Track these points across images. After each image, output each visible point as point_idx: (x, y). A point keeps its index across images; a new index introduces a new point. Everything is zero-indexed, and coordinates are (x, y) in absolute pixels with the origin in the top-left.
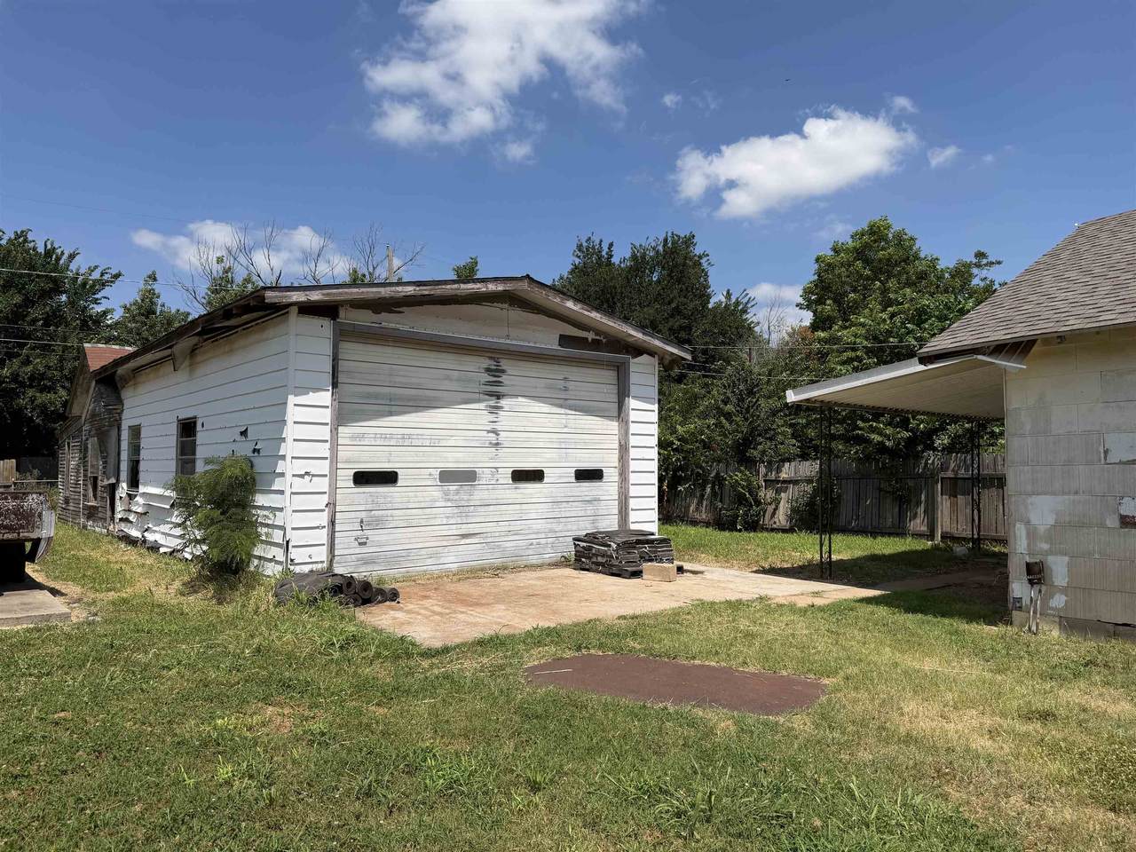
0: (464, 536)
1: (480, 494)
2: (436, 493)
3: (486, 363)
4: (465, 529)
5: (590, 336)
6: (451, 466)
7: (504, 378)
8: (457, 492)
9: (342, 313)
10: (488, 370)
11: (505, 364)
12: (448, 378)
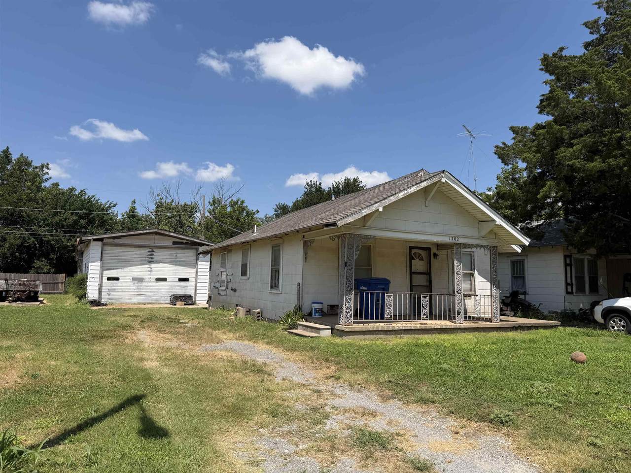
0: (139, 295)
1: (144, 284)
2: (131, 283)
3: (149, 250)
4: (139, 293)
5: (184, 241)
6: (136, 276)
7: (154, 253)
8: (137, 283)
9: (104, 240)
10: (149, 252)
11: (154, 250)
12: (136, 254)
